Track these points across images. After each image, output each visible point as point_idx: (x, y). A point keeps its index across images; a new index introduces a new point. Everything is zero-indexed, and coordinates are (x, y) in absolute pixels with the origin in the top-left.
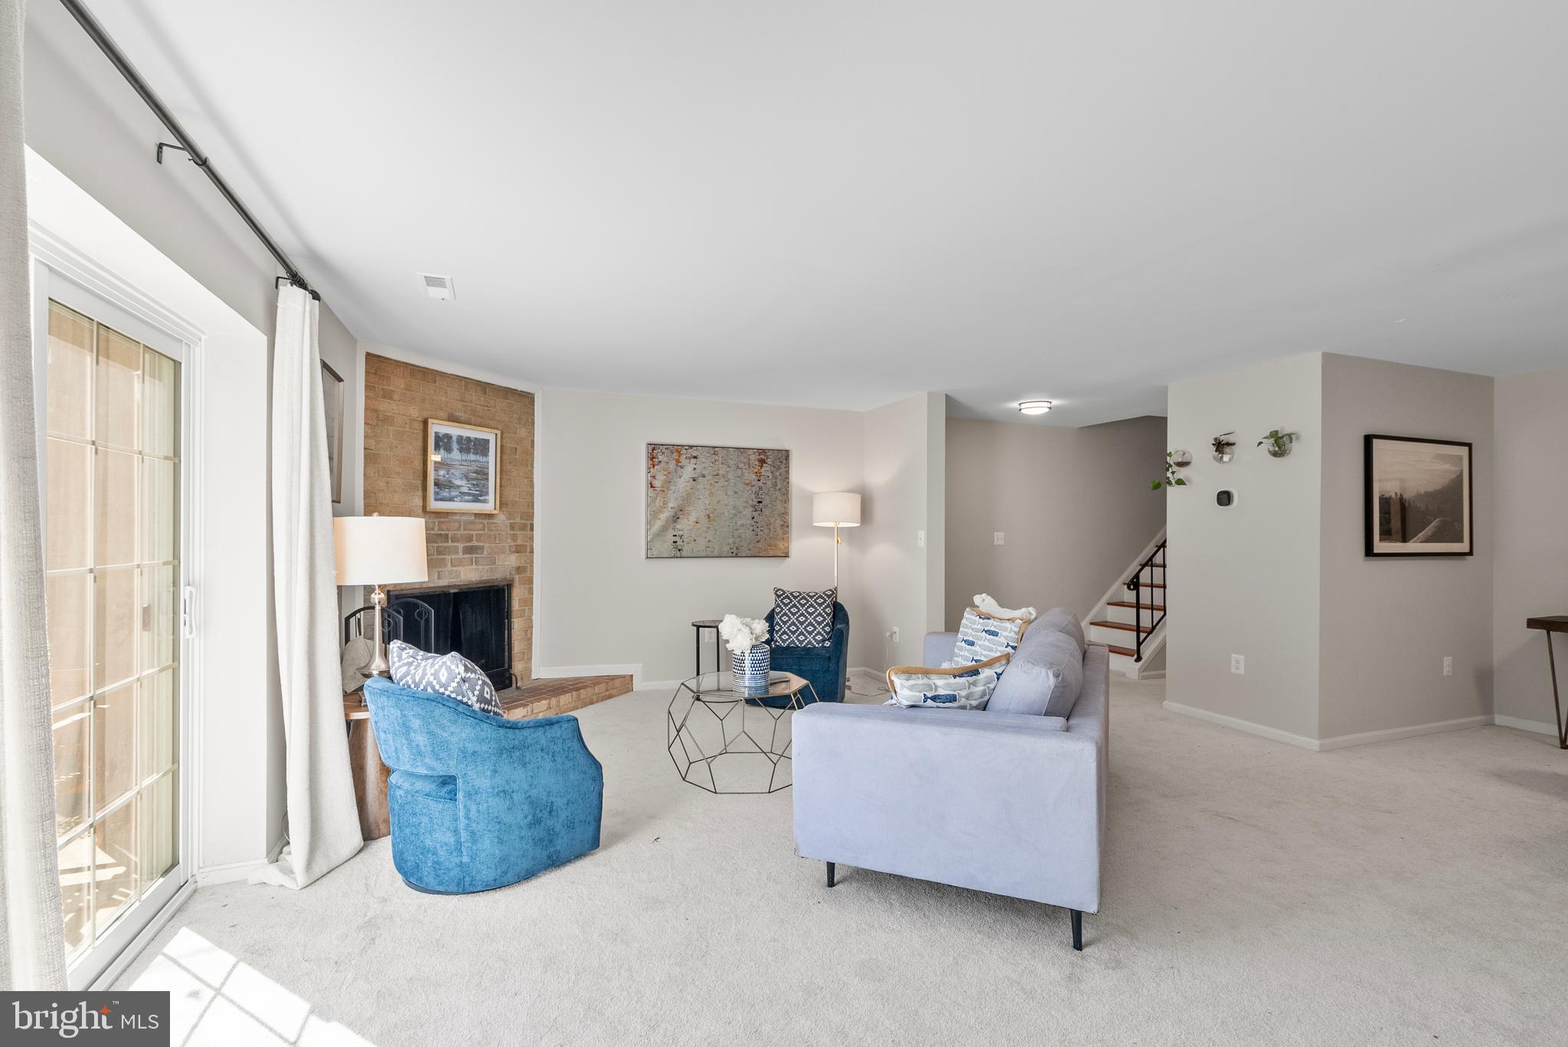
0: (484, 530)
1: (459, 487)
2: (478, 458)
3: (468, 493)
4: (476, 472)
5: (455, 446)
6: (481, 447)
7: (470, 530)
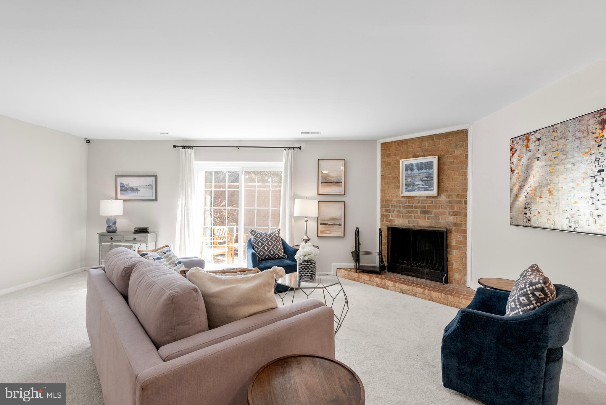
0: (432, 203)
1: (417, 185)
2: (427, 171)
3: (422, 187)
4: (427, 177)
5: (415, 168)
6: (429, 166)
7: (425, 203)
